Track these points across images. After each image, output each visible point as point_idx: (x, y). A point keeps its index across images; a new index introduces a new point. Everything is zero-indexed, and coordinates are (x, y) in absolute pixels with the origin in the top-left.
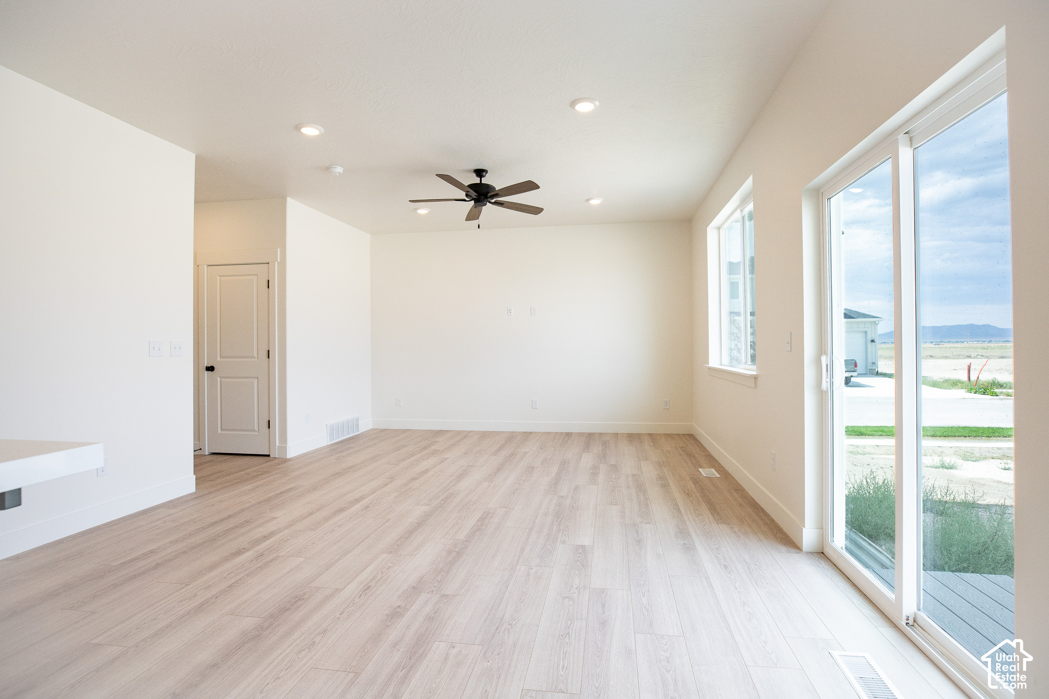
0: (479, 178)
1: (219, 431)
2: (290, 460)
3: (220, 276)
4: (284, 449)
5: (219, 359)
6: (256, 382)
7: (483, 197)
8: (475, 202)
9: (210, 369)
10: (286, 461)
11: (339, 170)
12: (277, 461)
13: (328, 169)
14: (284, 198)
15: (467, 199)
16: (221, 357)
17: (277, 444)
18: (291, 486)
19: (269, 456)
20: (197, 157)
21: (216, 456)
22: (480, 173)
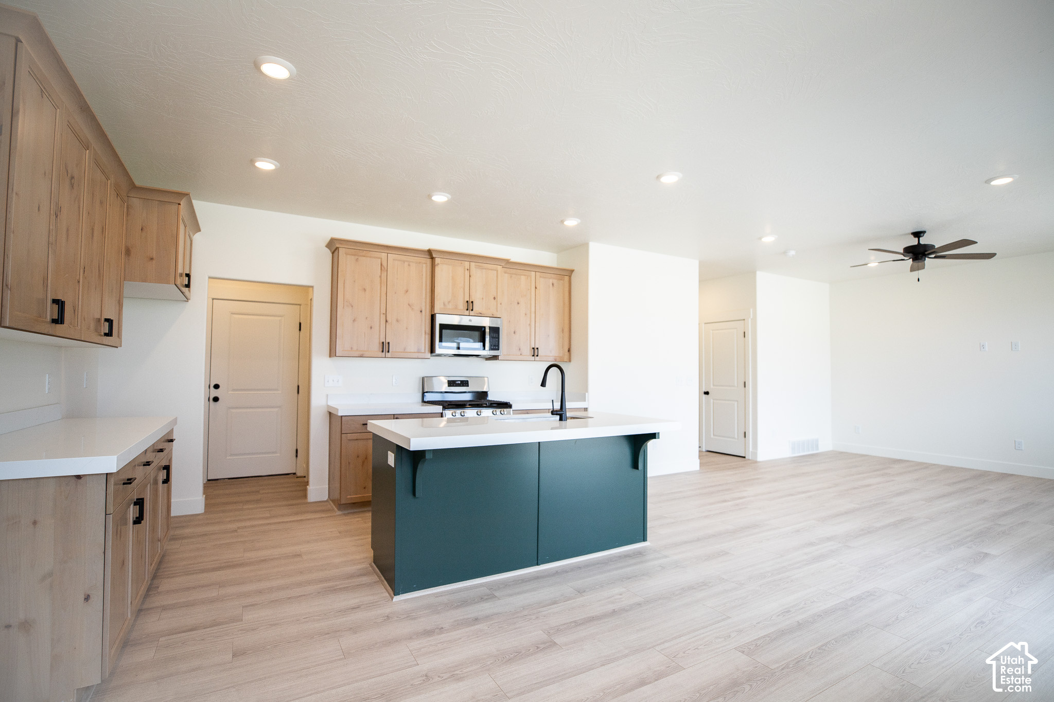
0: (917, 239)
1: (712, 436)
2: (759, 462)
3: (713, 330)
4: (755, 454)
5: (712, 386)
6: (736, 403)
7: (920, 255)
8: (913, 260)
9: (707, 393)
10: (756, 462)
11: (792, 253)
12: (750, 461)
13: (785, 253)
14: (753, 273)
15: (906, 258)
16: (714, 385)
17: (751, 450)
18: (758, 477)
19: (744, 457)
20: (700, 263)
21: (710, 453)
22: (917, 234)
